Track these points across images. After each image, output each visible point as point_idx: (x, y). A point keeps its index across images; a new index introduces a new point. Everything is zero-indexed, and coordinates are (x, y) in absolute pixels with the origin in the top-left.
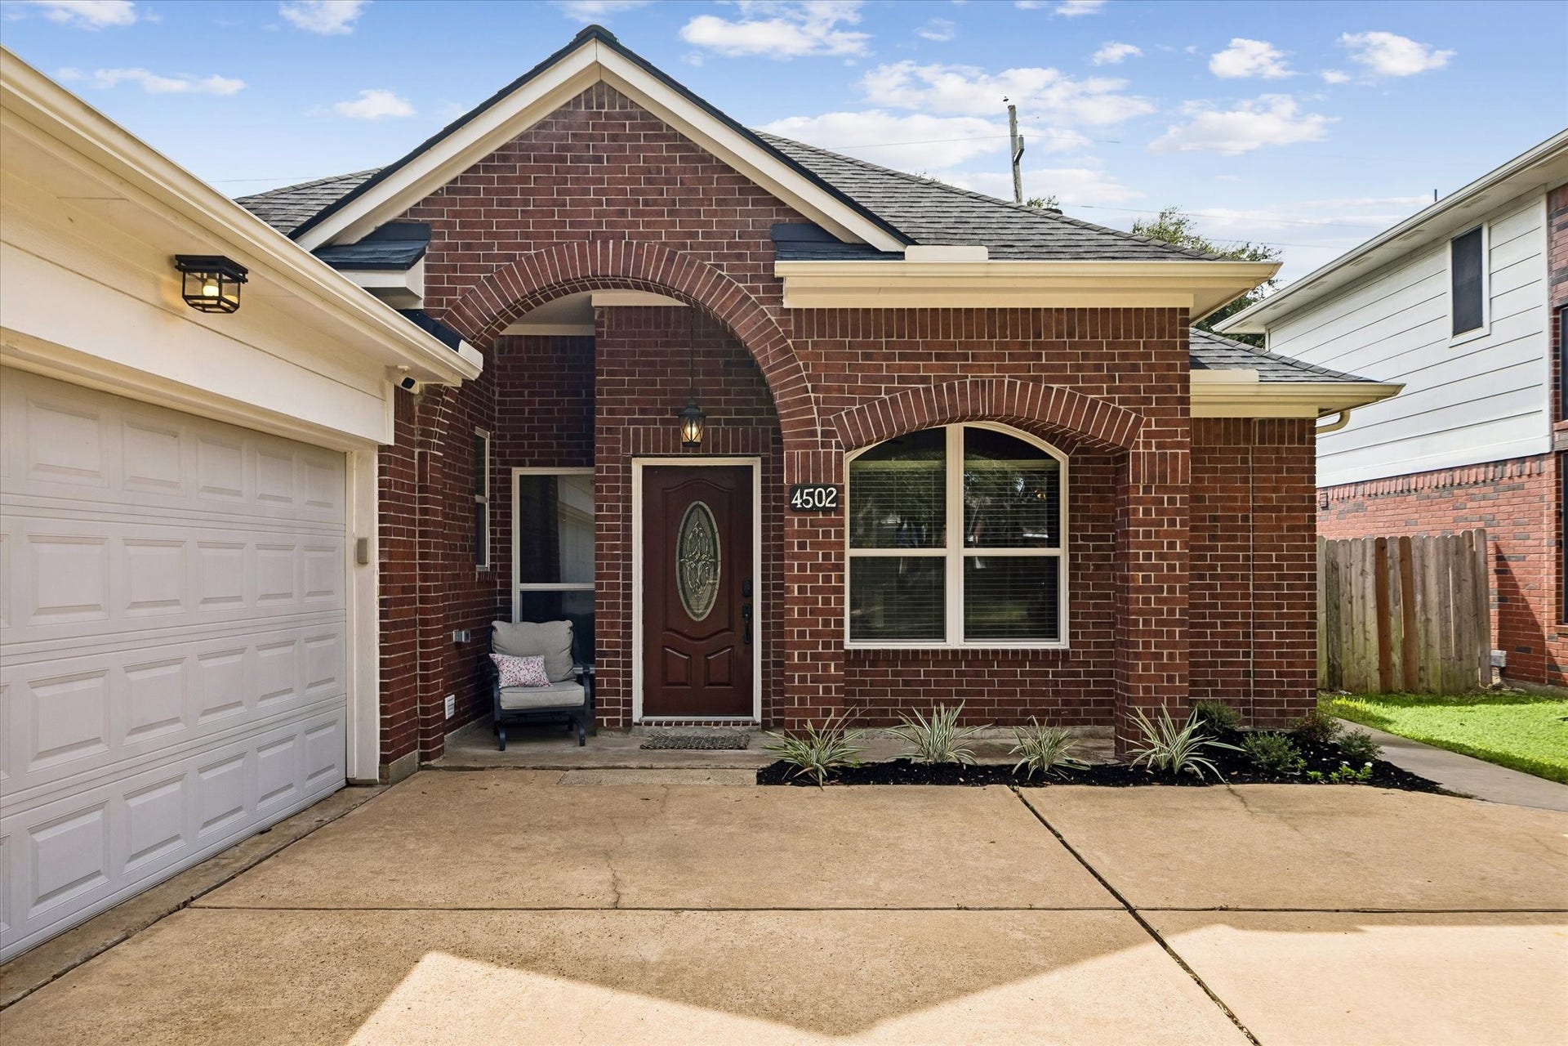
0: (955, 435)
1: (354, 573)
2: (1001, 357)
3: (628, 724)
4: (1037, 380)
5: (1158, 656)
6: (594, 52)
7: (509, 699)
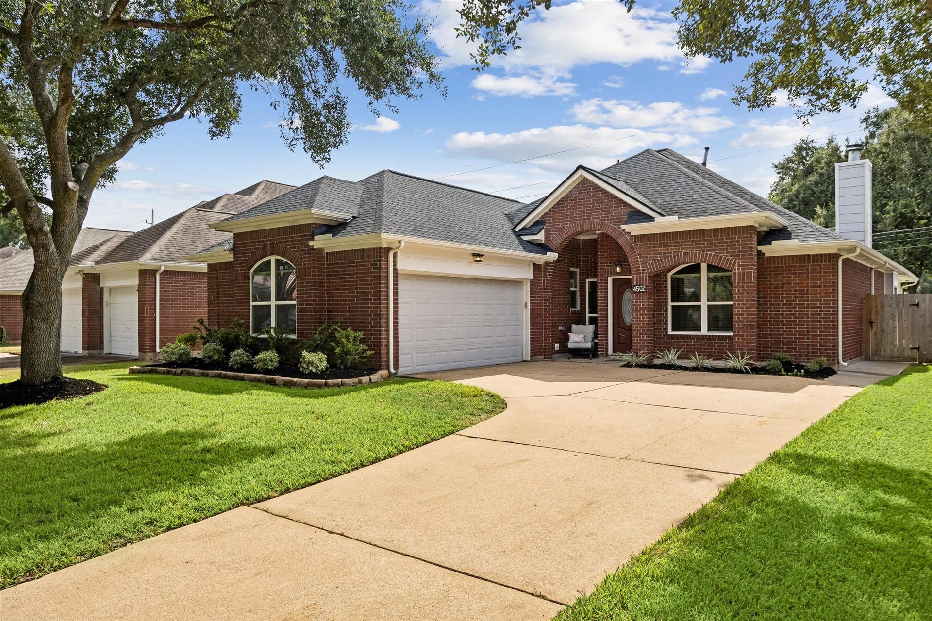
0: (704, 267)
1: (524, 310)
2: (693, 245)
3: (607, 355)
4: (704, 251)
5: (743, 336)
6: (581, 172)
7: (571, 345)
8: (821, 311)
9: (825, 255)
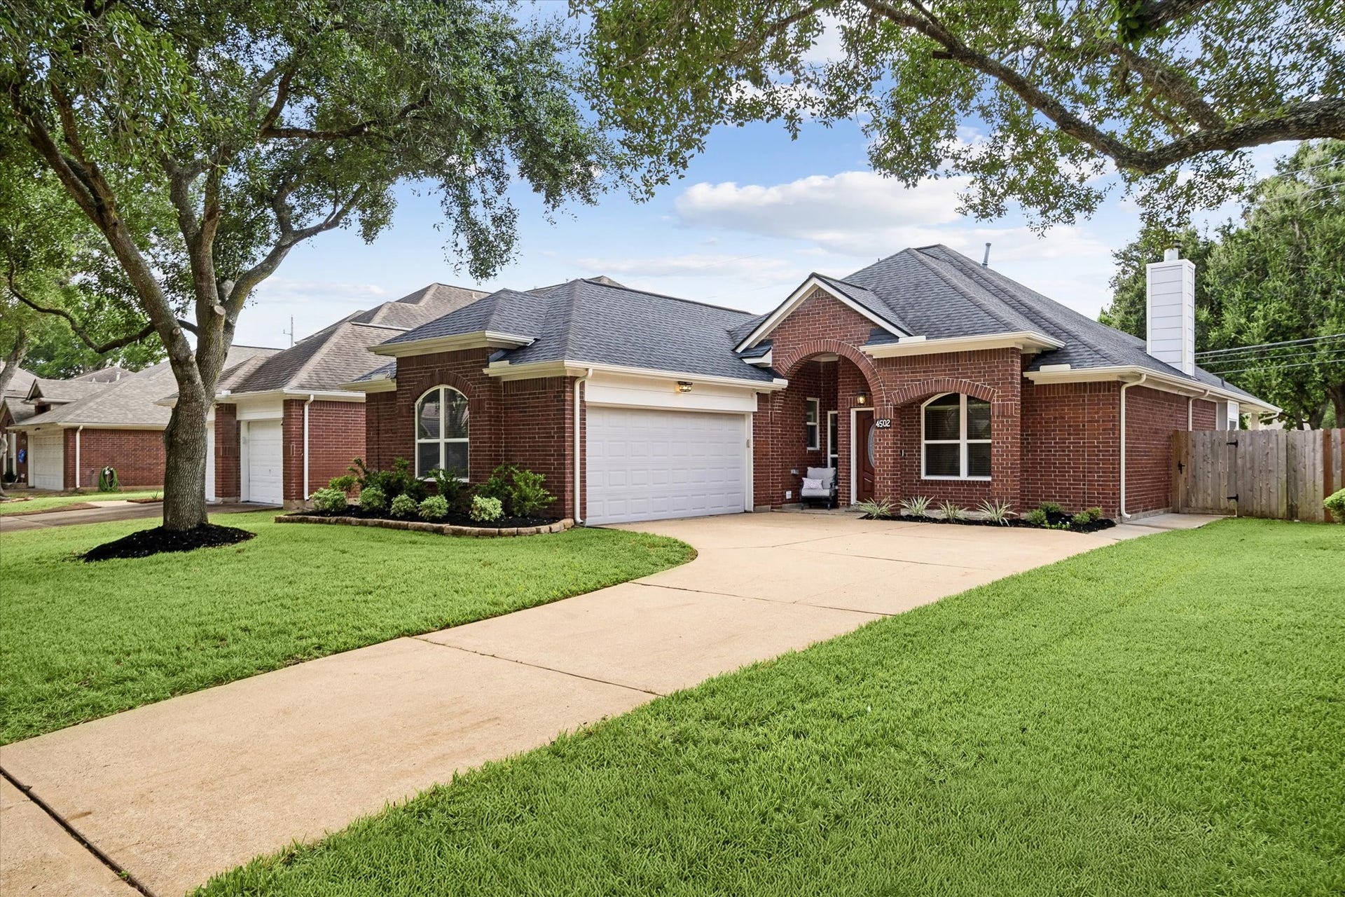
0: (963, 397)
1: (746, 449)
2: (945, 371)
3: (849, 505)
4: (958, 378)
5: (1002, 481)
6: (815, 281)
7: (805, 492)
8: (1099, 451)
9: (1104, 383)
